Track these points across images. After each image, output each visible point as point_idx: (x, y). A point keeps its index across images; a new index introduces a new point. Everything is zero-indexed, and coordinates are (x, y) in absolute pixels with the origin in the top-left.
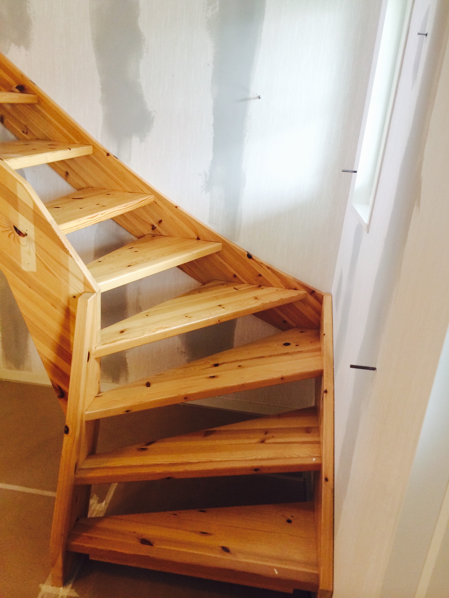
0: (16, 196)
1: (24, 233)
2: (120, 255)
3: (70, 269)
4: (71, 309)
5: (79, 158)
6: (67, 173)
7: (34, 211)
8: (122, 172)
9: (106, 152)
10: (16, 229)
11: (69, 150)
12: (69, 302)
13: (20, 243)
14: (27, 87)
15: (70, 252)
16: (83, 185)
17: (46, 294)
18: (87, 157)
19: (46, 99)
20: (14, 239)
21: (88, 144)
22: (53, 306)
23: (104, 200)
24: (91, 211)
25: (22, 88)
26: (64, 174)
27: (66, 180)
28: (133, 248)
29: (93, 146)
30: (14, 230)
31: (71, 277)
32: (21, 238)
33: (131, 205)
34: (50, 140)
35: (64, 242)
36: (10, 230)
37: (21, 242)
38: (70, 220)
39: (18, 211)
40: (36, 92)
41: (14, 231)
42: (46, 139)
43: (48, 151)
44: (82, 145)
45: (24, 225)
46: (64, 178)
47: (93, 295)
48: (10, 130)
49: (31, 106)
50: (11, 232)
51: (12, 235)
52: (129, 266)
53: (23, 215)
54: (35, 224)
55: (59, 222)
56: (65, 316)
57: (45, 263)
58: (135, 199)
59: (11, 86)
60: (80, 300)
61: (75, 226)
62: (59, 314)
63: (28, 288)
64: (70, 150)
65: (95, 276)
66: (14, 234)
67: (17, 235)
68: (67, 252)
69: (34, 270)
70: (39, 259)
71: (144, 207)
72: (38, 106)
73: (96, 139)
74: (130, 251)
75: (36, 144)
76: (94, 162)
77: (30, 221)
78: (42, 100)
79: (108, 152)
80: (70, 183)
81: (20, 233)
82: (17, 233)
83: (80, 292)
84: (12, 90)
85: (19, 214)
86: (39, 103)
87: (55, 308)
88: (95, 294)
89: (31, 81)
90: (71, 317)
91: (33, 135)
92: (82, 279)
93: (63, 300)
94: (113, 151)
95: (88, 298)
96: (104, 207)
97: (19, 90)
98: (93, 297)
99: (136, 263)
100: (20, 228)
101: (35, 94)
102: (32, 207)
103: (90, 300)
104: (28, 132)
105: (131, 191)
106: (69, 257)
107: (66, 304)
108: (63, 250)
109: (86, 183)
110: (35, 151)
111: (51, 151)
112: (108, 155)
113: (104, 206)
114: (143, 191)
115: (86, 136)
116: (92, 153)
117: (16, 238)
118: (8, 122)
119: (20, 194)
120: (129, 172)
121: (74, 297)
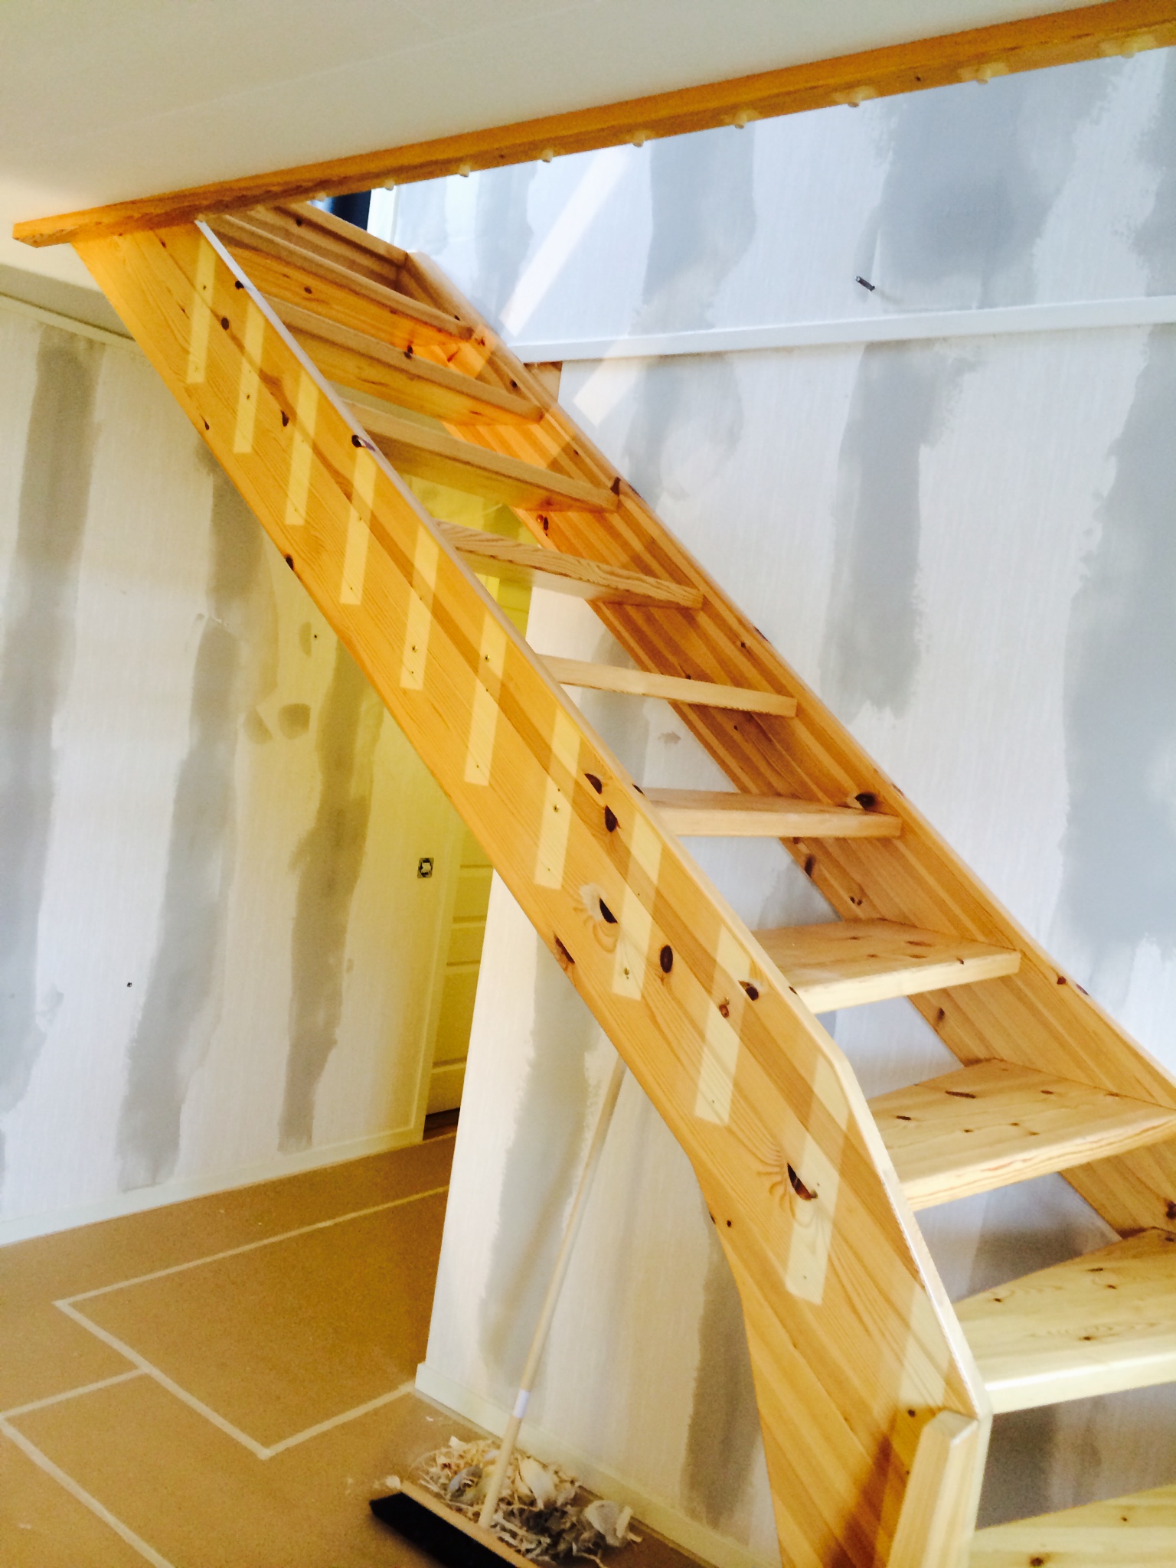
0: (810, 1091)
1: (810, 1191)
2: (1060, 1288)
3: (914, 1323)
4: (897, 1445)
5: (982, 984)
6: (941, 1014)
7: (846, 1138)
8: (1094, 1032)
9: (1057, 975)
10: (792, 1174)
11: (958, 964)
12: (893, 1423)
13: (793, 1214)
14: (881, 799)
15: (924, 1274)
16: (980, 1052)
17: (835, 1381)
18: (1005, 980)
19: (920, 827)
20: (782, 1198)
21: (1010, 946)
22: (846, 1419)
23: (1037, 1113)
24: (994, 1149)
25: (869, 802)
26: (933, 1014)
27: (936, 1031)
28: (1101, 1270)
29: (1024, 954)
30: (787, 1174)
31: (912, 1350)
32: (800, 1202)
33: (1111, 1140)
34: (914, 926)
35: (910, 1242)
36: (777, 1173)
37: (798, 1212)
38: (934, 1170)
39: (807, 1129)
40: (899, 810)
41: (786, 1180)
42: (904, 923)
43: (906, 967)
44: (993, 948)
45: (817, 1170)
46: (930, 1024)
47: (968, 1423)
48: (821, 889)
49: (885, 842)
50: (778, 1178)
51: (780, 1190)
52: (1087, 1338)
53: (818, 1143)
54: (843, 1173)
55: (907, 1171)
56: (875, 1464)
57: (849, 1288)
58: (1127, 1123)
59: (846, 795)
60: (928, 1434)
61: (946, 1190)
62: (859, 1451)
63: (791, 1347)
64: (962, 963)
65: (980, 1352)
66: (785, 1190)
67: (792, 1190)
68: (914, 1272)
69: (816, 1298)
70: (835, 1270)
71: (1151, 1149)
72: (899, 844)
73: (1033, 934)
74: (1094, 1282)
75: (881, 938)
76: (1021, 997)
77: (831, 1160)
78: (913, 831)
79: (1062, 974)
80: (944, 1041)
81: (799, 1187)
82: (793, 1185)
83: (932, 1403)
84: (845, 803)
85: (809, 1138)
86: (902, 837)
87: (851, 1429)
88: (975, 1424)
89: (895, 787)
90: (891, 1475)
91: (874, 907)
92: (944, 1365)
93: (879, 1412)
94: (1076, 971)
95: (953, 1434)
96: (1033, 1137)
97: (861, 804)
98: (966, 1433)
99: (1111, 1333)
100: (803, 1176)
101: (896, 814)
102: (843, 1126)
103: (957, 1442)
104: (864, 900)
105: (1115, 1091)
106: (918, 1288)
107: (884, 1427)
108: (905, 1265)
109: (988, 1047)
110: (875, 962)
111: (914, 965)
112: (1061, 981)
113: (1034, 1134)
114: (1152, 1096)
115: (1008, 924)
116: (1016, 970)
117: (787, 1199)
118: (820, 870)
119: (821, 1087)
120: (1117, 1036)
121: (912, 1413)
